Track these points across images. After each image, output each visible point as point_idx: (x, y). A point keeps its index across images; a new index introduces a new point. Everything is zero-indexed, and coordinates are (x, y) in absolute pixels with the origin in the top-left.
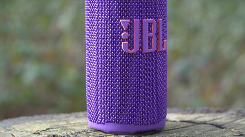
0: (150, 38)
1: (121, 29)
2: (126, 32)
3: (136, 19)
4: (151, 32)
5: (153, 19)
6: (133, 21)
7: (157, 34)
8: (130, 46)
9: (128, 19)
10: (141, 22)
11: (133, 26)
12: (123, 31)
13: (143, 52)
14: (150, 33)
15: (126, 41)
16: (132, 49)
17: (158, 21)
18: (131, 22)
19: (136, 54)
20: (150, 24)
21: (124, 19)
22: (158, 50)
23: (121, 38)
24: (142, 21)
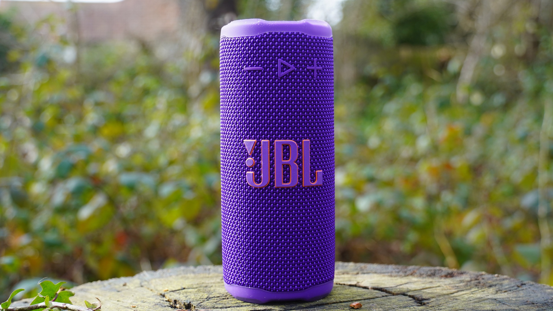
0: (286, 167)
1: (245, 153)
2: (252, 157)
3: (264, 139)
4: (288, 158)
5: (291, 140)
6: (260, 143)
7: (299, 161)
8: (258, 178)
9: (254, 139)
10: (272, 144)
11: (260, 150)
12: (248, 156)
13: (275, 186)
14: (286, 160)
15: (252, 170)
16: (260, 182)
17: (302, 143)
18: (258, 143)
19: (265, 189)
20: (286, 147)
21: (249, 138)
22: (302, 185)
23: (246, 166)
24: (274, 142)
